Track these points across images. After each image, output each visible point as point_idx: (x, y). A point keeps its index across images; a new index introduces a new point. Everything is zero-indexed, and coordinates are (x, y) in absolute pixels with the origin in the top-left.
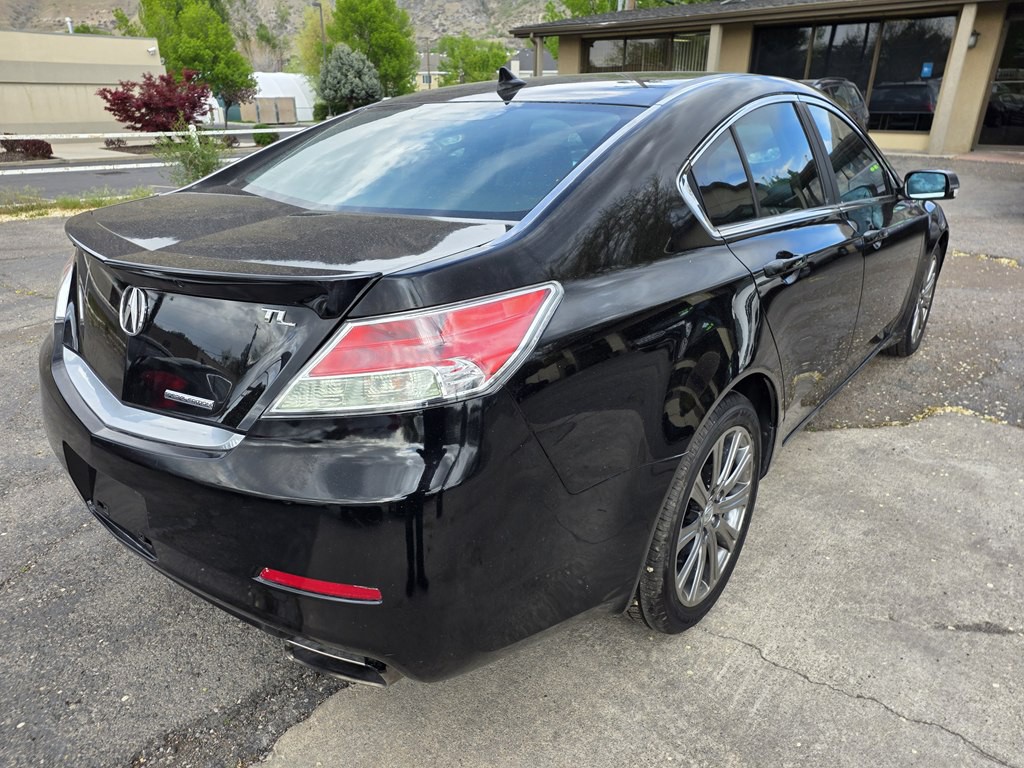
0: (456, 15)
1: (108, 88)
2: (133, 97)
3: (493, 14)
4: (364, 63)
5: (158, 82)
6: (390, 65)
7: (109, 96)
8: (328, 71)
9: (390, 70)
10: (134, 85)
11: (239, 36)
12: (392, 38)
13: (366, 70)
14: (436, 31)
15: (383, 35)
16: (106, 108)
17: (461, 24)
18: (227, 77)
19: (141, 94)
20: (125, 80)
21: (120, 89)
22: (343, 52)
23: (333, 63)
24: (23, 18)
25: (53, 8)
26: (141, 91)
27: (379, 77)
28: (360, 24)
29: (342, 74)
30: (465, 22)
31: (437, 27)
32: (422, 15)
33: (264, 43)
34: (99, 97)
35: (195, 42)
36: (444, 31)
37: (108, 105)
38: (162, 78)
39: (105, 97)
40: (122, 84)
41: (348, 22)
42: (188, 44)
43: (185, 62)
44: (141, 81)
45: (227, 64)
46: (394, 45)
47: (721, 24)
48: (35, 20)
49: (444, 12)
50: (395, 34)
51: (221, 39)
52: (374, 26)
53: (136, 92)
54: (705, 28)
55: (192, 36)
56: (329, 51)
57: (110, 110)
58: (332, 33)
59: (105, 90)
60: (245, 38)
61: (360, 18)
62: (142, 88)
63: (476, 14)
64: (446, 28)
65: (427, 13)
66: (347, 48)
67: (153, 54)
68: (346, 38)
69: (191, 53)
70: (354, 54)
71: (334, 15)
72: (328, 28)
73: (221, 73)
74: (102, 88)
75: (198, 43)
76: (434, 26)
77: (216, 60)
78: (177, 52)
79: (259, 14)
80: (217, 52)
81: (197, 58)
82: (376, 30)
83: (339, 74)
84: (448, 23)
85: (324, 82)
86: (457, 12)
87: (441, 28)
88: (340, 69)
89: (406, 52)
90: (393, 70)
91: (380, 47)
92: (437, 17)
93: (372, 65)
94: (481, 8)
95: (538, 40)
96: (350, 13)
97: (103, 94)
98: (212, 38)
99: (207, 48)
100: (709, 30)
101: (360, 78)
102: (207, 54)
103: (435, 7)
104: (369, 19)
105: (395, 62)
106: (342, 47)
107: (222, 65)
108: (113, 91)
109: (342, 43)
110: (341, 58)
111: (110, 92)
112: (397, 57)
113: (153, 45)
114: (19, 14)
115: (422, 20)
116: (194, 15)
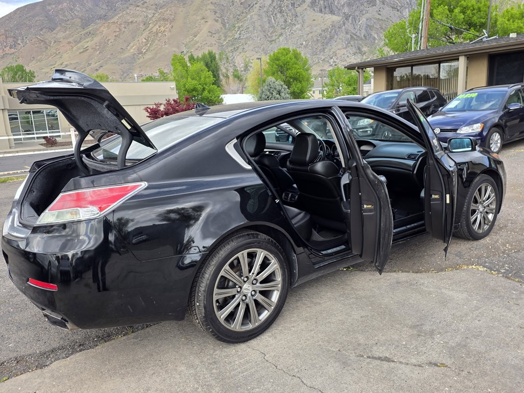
0: (343, 56)
1: (149, 106)
2: (160, 110)
3: (365, 53)
4: (282, 86)
5: (173, 102)
6: (296, 87)
7: (149, 110)
8: (263, 92)
9: (296, 89)
10: (161, 104)
11: (224, 76)
12: (298, 72)
13: (283, 90)
14: (331, 65)
15: (293, 71)
16: (147, 116)
17: (346, 60)
18: (208, 98)
19: (165, 109)
20: (157, 102)
21: (155, 107)
22: (271, 81)
23: (266, 87)
24: (125, 74)
25: (139, 69)
26: (164, 107)
27: (290, 93)
28: (281, 67)
29: (270, 93)
30: (347, 59)
31: (332, 63)
32: (323, 58)
33: (236, 79)
34: (145, 111)
35: (194, 82)
36: (335, 65)
37: (148, 115)
38: (174, 101)
39: (147, 111)
40: (155, 104)
41: (275, 66)
42: (191, 83)
43: (188, 92)
44: (165, 102)
45: (209, 92)
46: (299, 76)
47: (465, 55)
48: (131, 75)
49: (336, 55)
50: (300, 70)
51: (207, 80)
52: (288, 67)
53: (162, 108)
54: (457, 57)
55: (193, 79)
56: (264, 81)
57: (149, 117)
58: (266, 72)
59: (147, 107)
60: (227, 77)
61: (281, 64)
62: (165, 106)
63: (355, 54)
64: (337, 63)
65: (326, 56)
66: (273, 79)
67: (173, 89)
68: (273, 74)
69: (192, 87)
70: (277, 82)
71: (268, 63)
72: (264, 70)
73: (206, 96)
74: (146, 106)
75: (196, 82)
76: (330, 63)
77: (204, 89)
78: (185, 87)
79: (236, 64)
80: (205, 86)
81: (195, 90)
82: (290, 69)
83: (268, 93)
84: (338, 60)
85: (261, 97)
86: (344, 54)
87: (334, 64)
88: (269, 90)
89: (305, 79)
90: (298, 89)
91: (291, 77)
92: (332, 58)
93: (286, 87)
94: (358, 51)
95: (360, 70)
96: (276, 61)
97: (146, 109)
98: (203, 79)
99: (200, 84)
100: (458, 59)
101: (279, 94)
102: (200, 87)
103: (331, 53)
104: (286, 63)
105: (299, 85)
106: (271, 79)
107: (206, 92)
108: (151, 108)
109: (271, 77)
110: (270, 85)
111: (150, 108)
112: (300, 82)
113: (173, 85)
114: (124, 72)
115: (324, 60)
116: (195, 69)
